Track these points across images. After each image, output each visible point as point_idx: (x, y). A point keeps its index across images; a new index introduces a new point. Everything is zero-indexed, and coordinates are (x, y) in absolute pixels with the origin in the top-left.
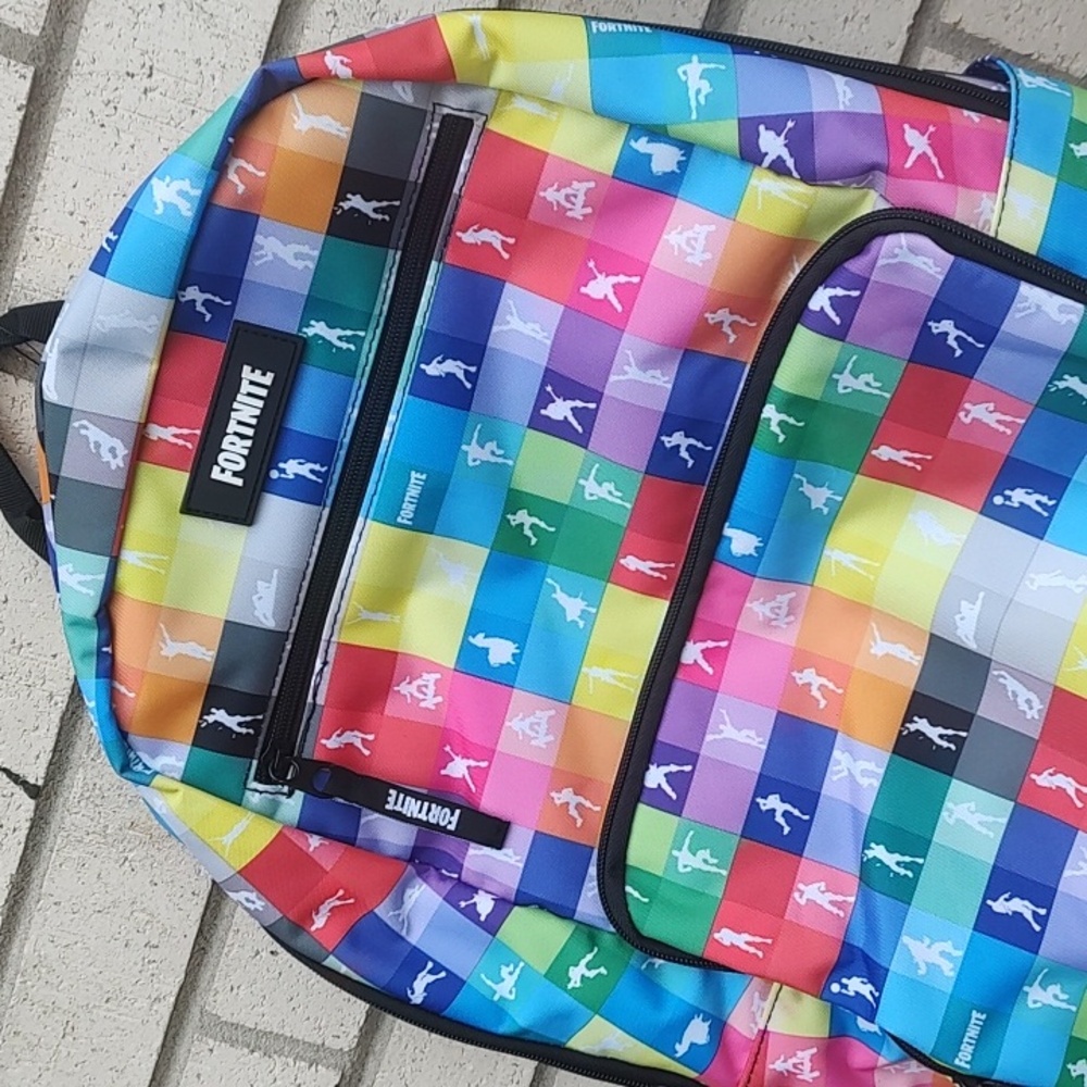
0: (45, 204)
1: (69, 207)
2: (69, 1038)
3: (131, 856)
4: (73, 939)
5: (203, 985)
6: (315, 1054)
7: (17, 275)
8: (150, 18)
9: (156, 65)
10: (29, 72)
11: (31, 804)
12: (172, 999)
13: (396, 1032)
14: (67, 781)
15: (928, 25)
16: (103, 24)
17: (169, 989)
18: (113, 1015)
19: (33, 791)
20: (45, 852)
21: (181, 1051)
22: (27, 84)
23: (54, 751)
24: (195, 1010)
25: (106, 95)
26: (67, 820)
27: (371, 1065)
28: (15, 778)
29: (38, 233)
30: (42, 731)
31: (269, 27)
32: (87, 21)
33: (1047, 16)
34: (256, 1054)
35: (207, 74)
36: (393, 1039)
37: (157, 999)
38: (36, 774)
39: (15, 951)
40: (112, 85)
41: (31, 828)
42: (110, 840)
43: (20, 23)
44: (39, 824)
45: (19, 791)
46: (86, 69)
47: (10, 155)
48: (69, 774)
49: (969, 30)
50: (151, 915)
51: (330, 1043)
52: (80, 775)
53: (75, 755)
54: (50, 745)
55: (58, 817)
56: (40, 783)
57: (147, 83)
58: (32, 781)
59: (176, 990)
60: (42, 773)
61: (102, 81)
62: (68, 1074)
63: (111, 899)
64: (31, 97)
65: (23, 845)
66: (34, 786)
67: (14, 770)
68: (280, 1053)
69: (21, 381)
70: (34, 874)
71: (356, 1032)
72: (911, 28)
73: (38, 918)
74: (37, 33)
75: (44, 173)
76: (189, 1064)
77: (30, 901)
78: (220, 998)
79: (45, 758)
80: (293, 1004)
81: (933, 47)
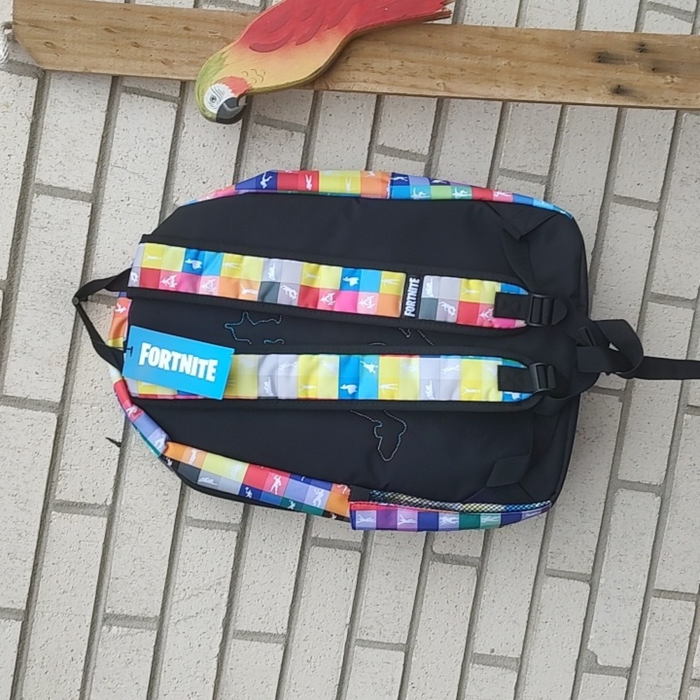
0: (100, 246)
1: (108, 246)
2: (141, 534)
3: (154, 463)
4: (138, 496)
5: (184, 507)
6: (227, 527)
7: (94, 270)
8: (126, 182)
9: (131, 196)
10: (90, 205)
11: (118, 449)
12: (175, 513)
13: (255, 514)
14: (129, 440)
15: (374, 146)
16: (112, 186)
17: (173, 510)
18: (155, 522)
19: (119, 444)
20: (125, 467)
21: (180, 534)
22: (90, 208)
23: (124, 429)
24: (183, 517)
25: (116, 208)
26: (131, 453)
27: (247, 529)
28: (112, 441)
29: (99, 255)
30: (119, 423)
31: (164, 179)
32: (106, 186)
33: (411, 137)
34: (207, 530)
35: (147, 197)
36: (254, 517)
37: (170, 514)
38: (119, 439)
39: (118, 505)
40: (117, 205)
41: (119, 458)
42: (147, 458)
43: (85, 190)
44: (122, 456)
45: (114, 445)
46: (107, 201)
47: (87, 232)
48: (130, 438)
49: (387, 146)
50: (164, 483)
51: (233, 522)
52: (134, 436)
53: (131, 430)
54: (122, 427)
55: (127, 453)
56: (121, 441)
57: (128, 202)
58: (117, 441)
59: (176, 510)
60: (121, 437)
61: (114, 204)
62: (142, 547)
63: (149, 479)
64: (92, 212)
65: (117, 466)
66: (119, 443)
67: (111, 438)
68: (215, 528)
69: (99, 305)
70: (122, 476)
71: (240, 516)
72: (369, 148)
73: (125, 490)
74: (91, 192)
75: (99, 236)
76: (184, 537)
77: (121, 486)
78: (192, 510)
79: (121, 432)
80: (217, 509)
81: (377, 153)
